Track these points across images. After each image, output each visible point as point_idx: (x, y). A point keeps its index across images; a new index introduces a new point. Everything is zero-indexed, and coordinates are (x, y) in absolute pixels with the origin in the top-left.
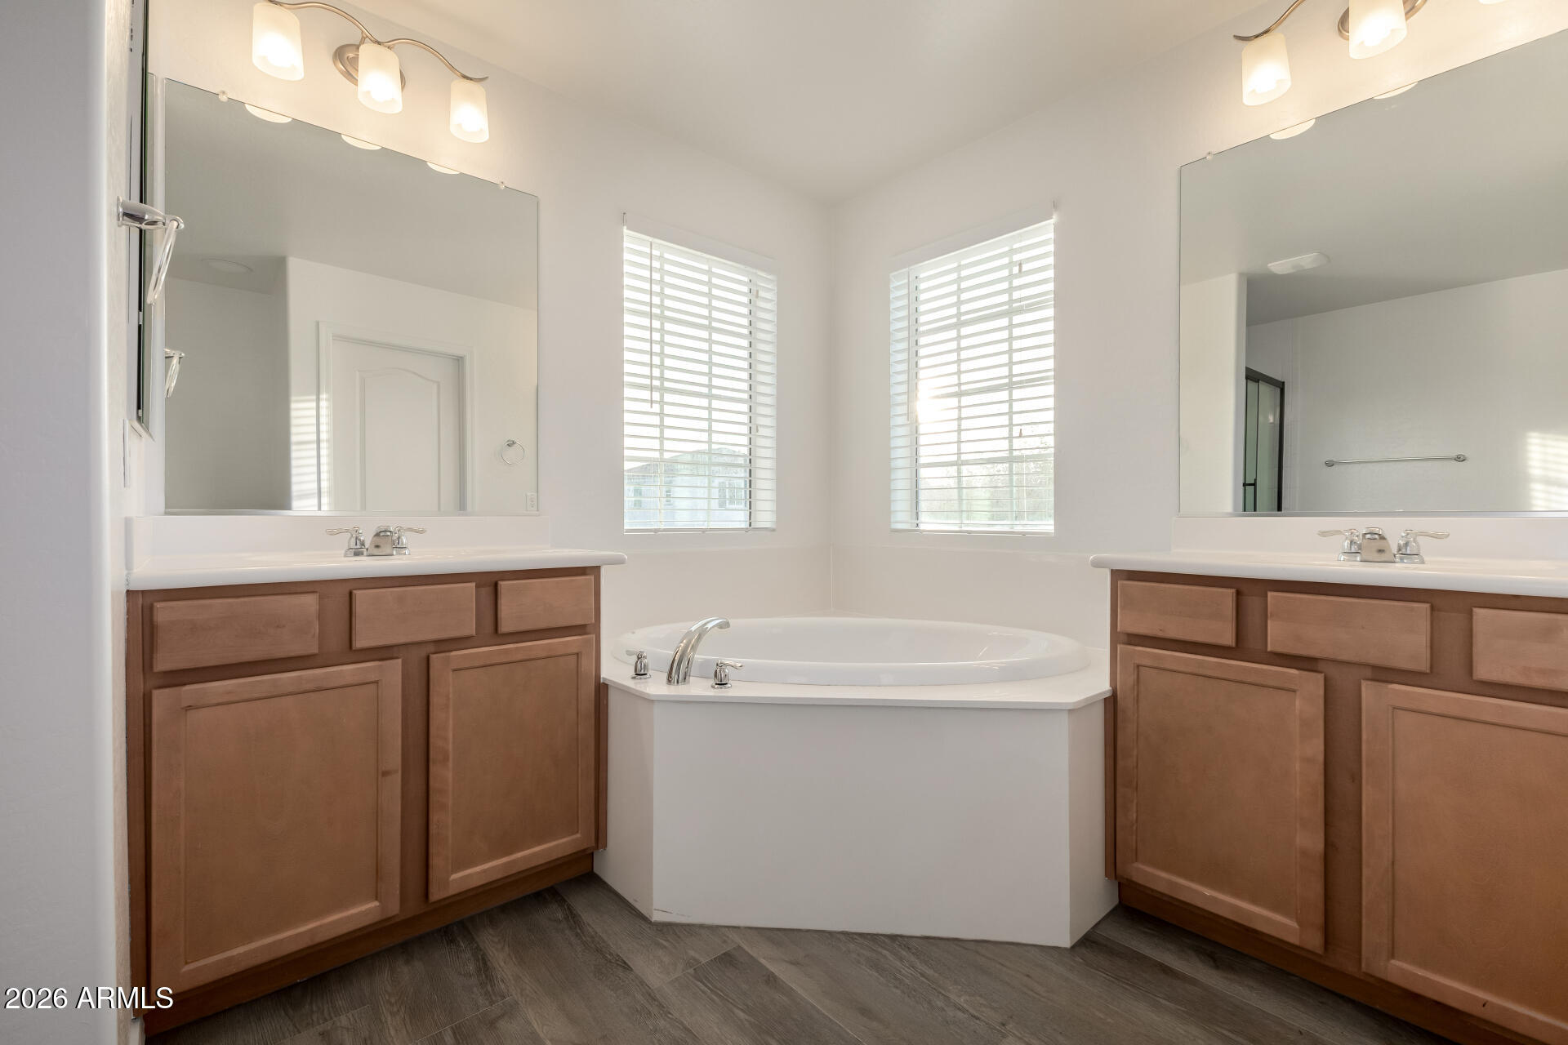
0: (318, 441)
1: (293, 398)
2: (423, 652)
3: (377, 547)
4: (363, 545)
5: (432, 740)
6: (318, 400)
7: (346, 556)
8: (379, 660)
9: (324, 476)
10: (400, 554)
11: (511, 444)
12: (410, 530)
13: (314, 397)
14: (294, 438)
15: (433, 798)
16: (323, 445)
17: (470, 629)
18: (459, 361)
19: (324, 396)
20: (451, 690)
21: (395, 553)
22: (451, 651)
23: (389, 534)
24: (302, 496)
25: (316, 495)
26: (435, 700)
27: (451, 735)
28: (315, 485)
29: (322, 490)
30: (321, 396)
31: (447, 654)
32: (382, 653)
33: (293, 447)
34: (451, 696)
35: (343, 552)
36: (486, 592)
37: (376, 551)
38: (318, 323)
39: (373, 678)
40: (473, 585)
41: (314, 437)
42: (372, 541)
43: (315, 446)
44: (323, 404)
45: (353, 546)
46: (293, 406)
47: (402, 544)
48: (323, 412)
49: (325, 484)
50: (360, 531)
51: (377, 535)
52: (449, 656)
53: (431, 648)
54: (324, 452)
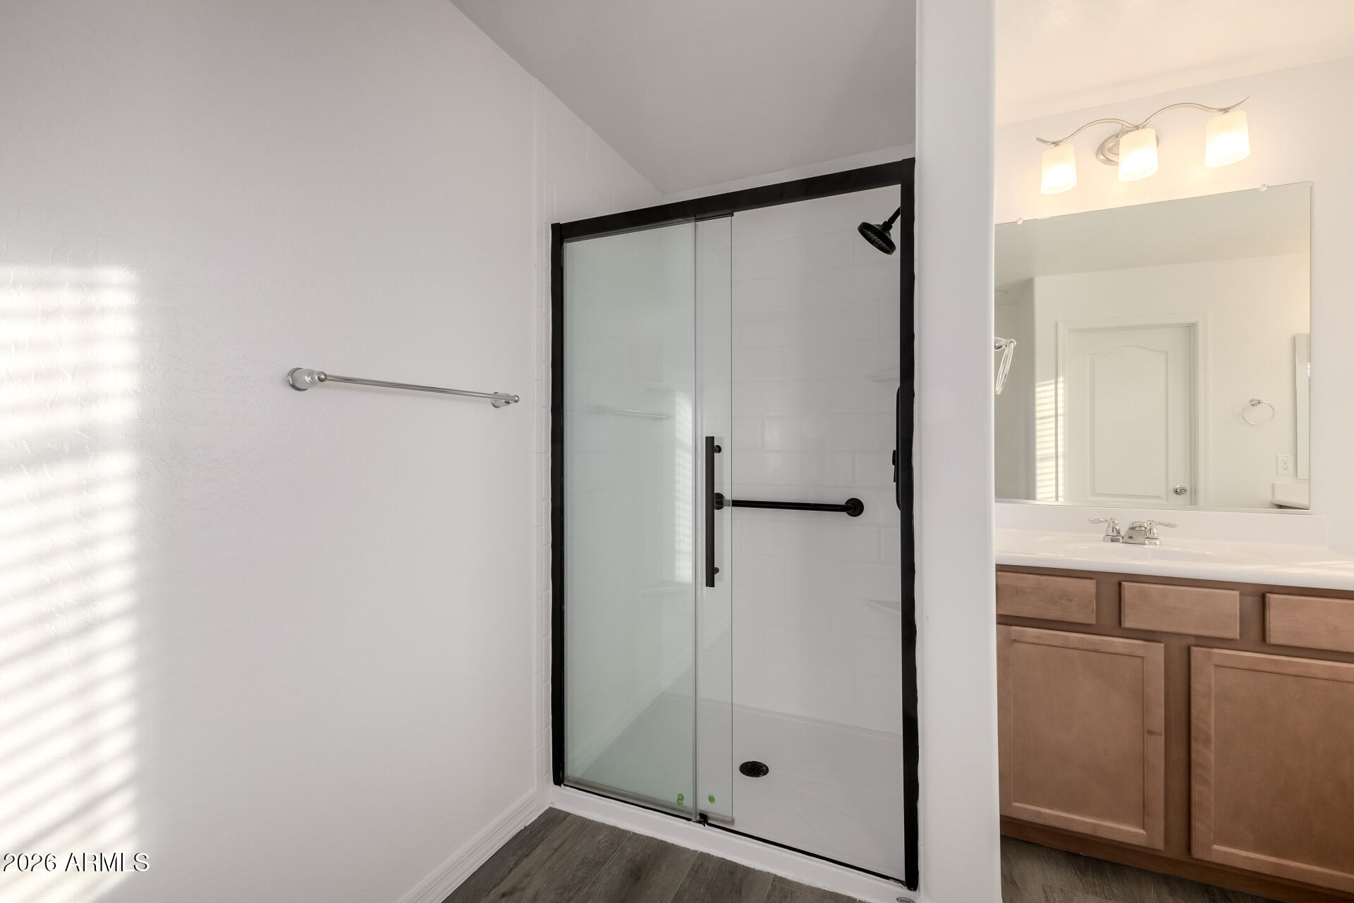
0: (1056, 416)
1: (1037, 384)
2: (1185, 642)
3: (1130, 537)
4: (1119, 533)
5: (1193, 720)
6: (1056, 383)
7: (1104, 540)
8: (1145, 640)
9: (1060, 443)
10: (1150, 544)
11: (1256, 403)
12: (1160, 524)
13: (1053, 381)
14: (1038, 415)
15: (1195, 770)
16: (1060, 418)
17: (1234, 633)
18: (1191, 328)
19: (1060, 379)
20: (1213, 683)
21: (1147, 542)
22: (1214, 648)
23: (1144, 529)
24: (1044, 459)
25: (1054, 459)
26: (1196, 686)
27: (1212, 721)
28: (1053, 450)
29: (1059, 454)
30: (1059, 380)
31: (1210, 650)
32: (1149, 636)
33: (1038, 422)
34: (1213, 687)
35: (1103, 535)
36: (1252, 602)
37: (1130, 541)
38: (1057, 323)
39: (1140, 653)
40: (1237, 593)
41: (1053, 413)
42: (1126, 532)
43: (1053, 419)
44: (1060, 386)
45: (1111, 533)
46: (1038, 389)
47: (1154, 533)
48: (1060, 392)
49: (1060, 450)
50: (1116, 522)
51: (1133, 528)
52: (1211, 652)
53: (1193, 641)
54: (1060, 424)
